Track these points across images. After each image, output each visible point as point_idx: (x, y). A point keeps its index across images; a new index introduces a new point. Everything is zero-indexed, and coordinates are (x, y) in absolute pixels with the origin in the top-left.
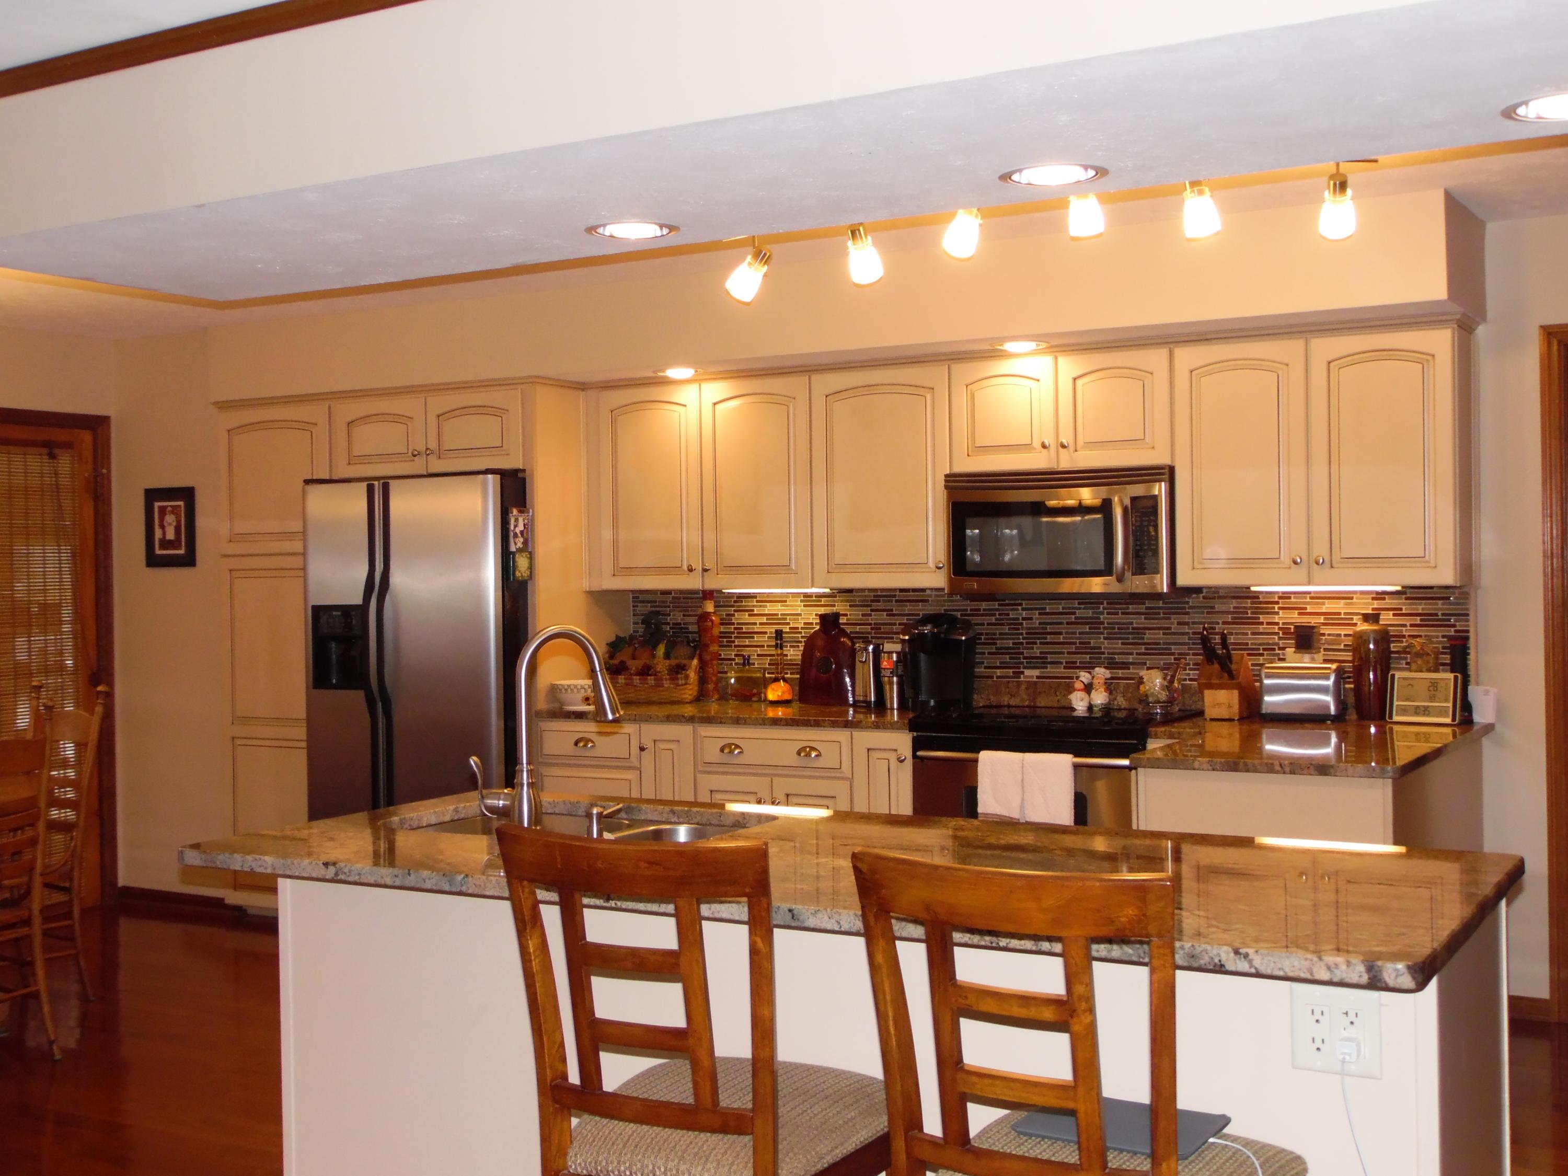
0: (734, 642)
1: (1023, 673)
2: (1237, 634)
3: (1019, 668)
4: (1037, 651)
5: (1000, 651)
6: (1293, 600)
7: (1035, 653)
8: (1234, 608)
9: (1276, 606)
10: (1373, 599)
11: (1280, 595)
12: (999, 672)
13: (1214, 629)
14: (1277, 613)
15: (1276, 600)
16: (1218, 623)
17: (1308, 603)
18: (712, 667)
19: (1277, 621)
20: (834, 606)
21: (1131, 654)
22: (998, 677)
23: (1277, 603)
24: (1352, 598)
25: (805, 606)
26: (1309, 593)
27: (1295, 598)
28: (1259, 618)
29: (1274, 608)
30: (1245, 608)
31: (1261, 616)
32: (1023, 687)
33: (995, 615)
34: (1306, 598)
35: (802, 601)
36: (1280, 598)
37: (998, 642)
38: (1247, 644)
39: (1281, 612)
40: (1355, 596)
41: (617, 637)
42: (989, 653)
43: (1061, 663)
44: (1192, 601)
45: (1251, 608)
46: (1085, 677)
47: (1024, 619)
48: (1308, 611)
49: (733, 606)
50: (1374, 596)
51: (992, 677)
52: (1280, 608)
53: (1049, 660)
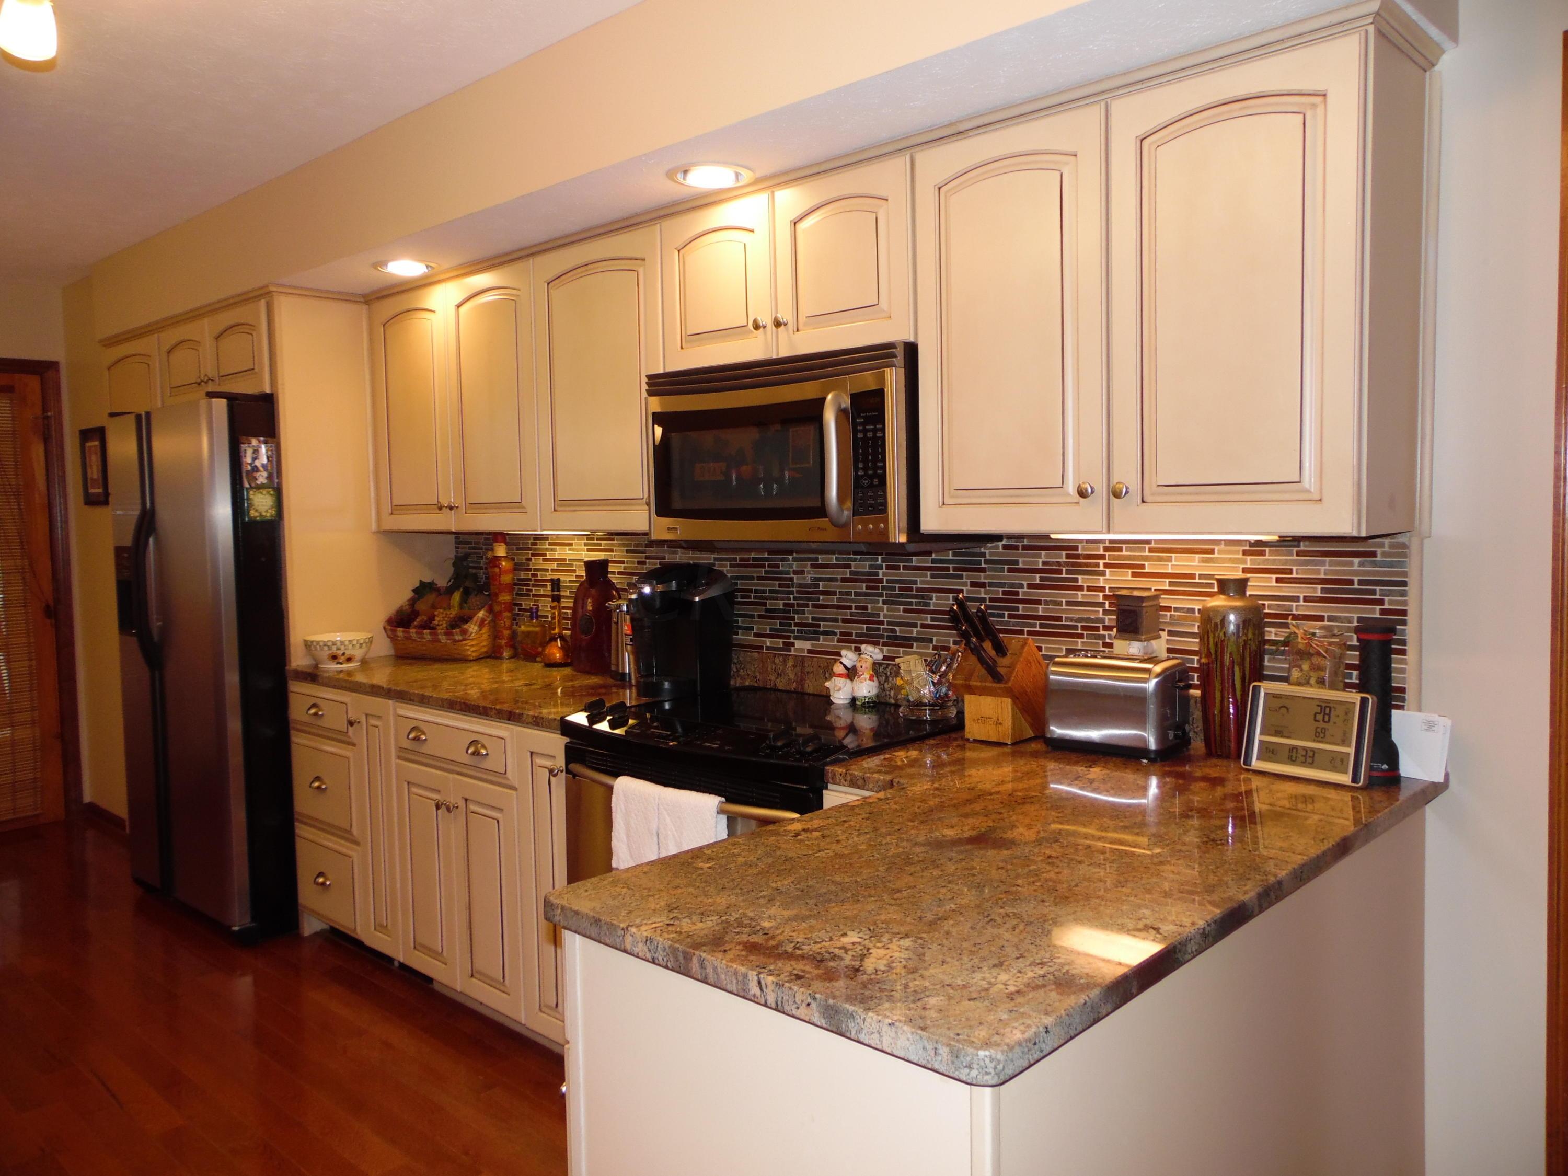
0: (531, 590)
1: (793, 644)
2: (1047, 603)
3: (789, 638)
4: (809, 617)
5: (771, 614)
6: (1124, 553)
7: (807, 618)
8: (1044, 563)
9: (1101, 562)
10: (1245, 553)
11: (1107, 544)
12: (768, 642)
13: (1016, 593)
14: (1103, 573)
15: (1101, 552)
16: (1022, 586)
17: (1146, 558)
18: (508, 618)
19: (1102, 585)
20: (612, 551)
21: (915, 626)
22: (768, 648)
23: (1102, 557)
24: (1212, 552)
25: (588, 550)
26: (1148, 542)
27: (1128, 549)
28: (1076, 580)
29: (1098, 565)
30: (1059, 563)
31: (1080, 577)
32: (790, 663)
33: (764, 566)
34: (1143, 550)
35: (586, 544)
36: (1106, 549)
37: (768, 602)
38: (1060, 619)
39: (1108, 570)
40: (1217, 548)
41: (421, 581)
42: (760, 617)
43: (834, 634)
44: (988, 550)
45: (1067, 564)
46: (848, 657)
47: (795, 572)
48: (1146, 570)
49: (530, 549)
50: (1247, 548)
51: (761, 648)
52: (1106, 565)
53: (822, 629)
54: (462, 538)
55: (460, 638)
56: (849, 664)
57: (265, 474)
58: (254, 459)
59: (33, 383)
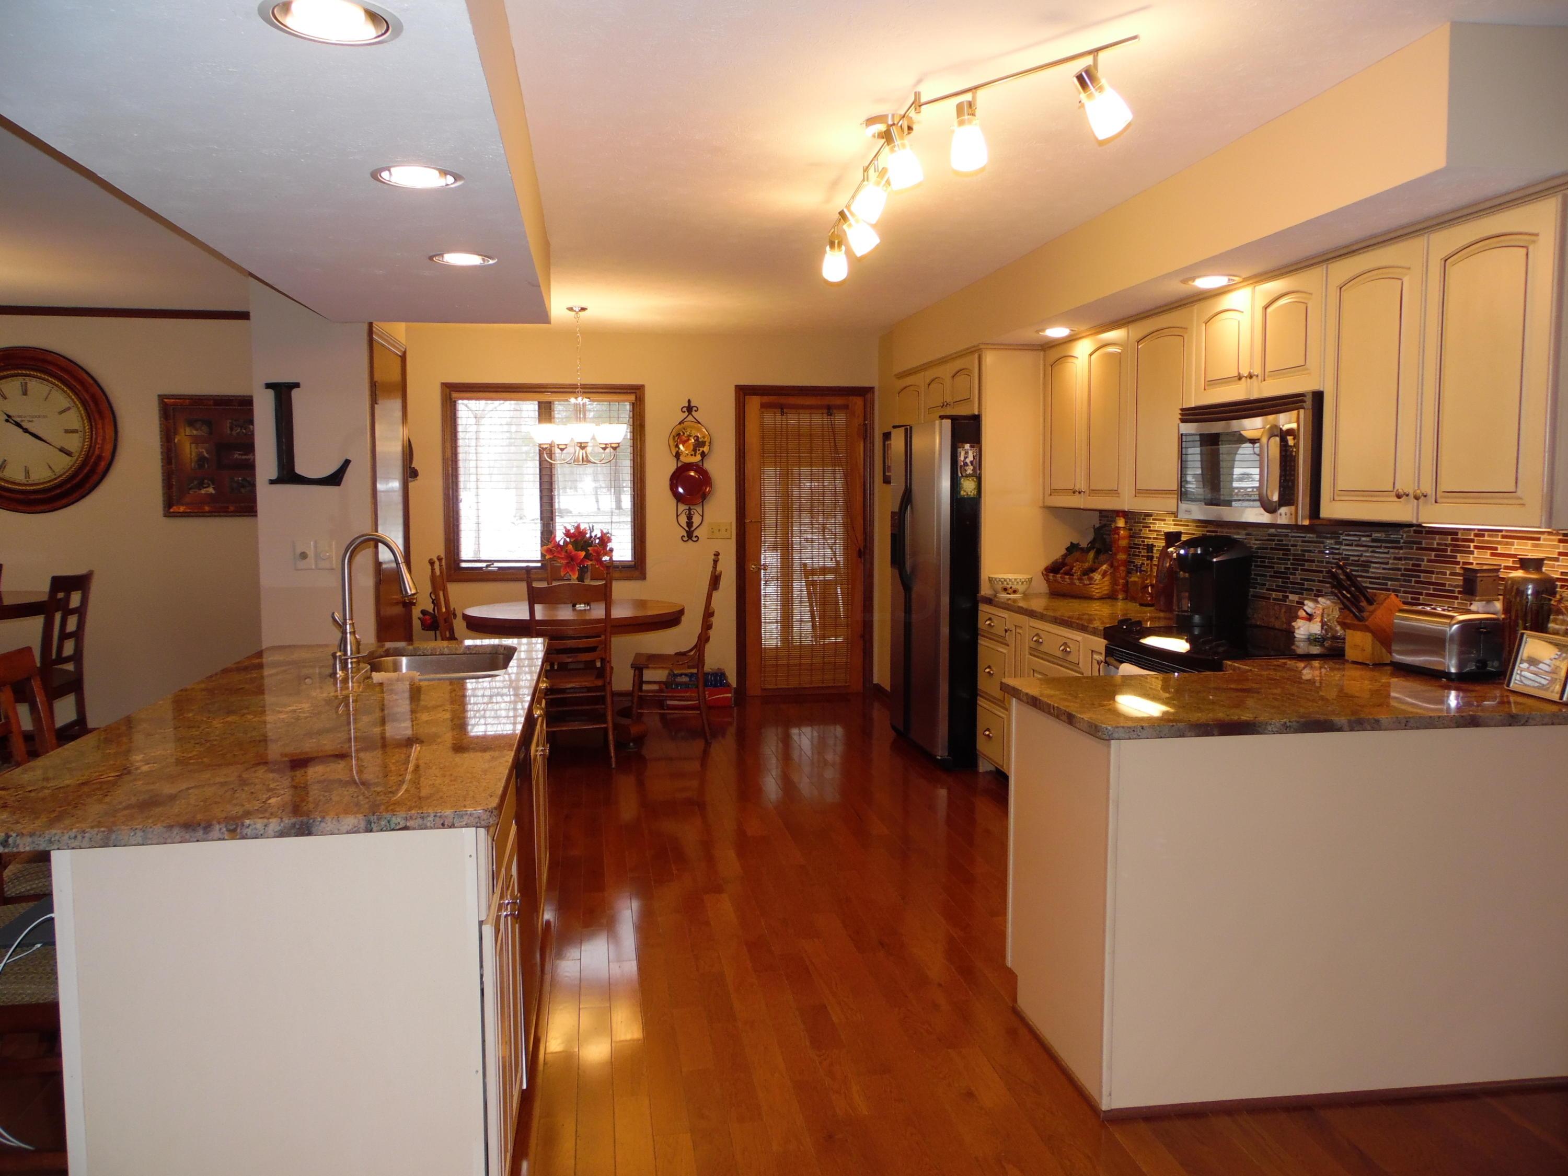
0: (1140, 552)
1: (1287, 597)
2: (1438, 573)
3: (1285, 592)
4: (1298, 577)
5: (1277, 574)
6: (1486, 538)
7: (1297, 578)
8: (1438, 544)
9: (1472, 545)
10: (1560, 541)
11: (1476, 532)
12: (1274, 594)
13: (1419, 565)
14: (1472, 552)
15: (1472, 537)
16: (1423, 560)
17: (1499, 543)
18: (1123, 571)
19: (1471, 561)
20: (1188, 526)
22: (1274, 599)
23: (1472, 541)
24: (1539, 539)
25: (1175, 525)
26: (1501, 531)
27: (1489, 536)
28: (1455, 557)
29: (1469, 547)
30: (1446, 545)
31: (1458, 555)
32: (1283, 610)
33: (1274, 540)
34: (1497, 536)
35: (1173, 521)
36: (1476, 535)
37: (1275, 565)
38: (1444, 585)
39: (1476, 551)
40: (1542, 537)
41: (1071, 543)
42: (1271, 576)
43: (1312, 590)
44: (1404, 535)
45: (1451, 545)
46: (1309, 606)
47: (1293, 546)
48: (1499, 552)
49: (1141, 523)
50: (1561, 537)
51: (1269, 599)
52: (1476, 547)
53: (1306, 587)
54: (1104, 513)
55: (1088, 582)
56: (1309, 611)
57: (971, 468)
58: (966, 458)
59: (858, 402)
